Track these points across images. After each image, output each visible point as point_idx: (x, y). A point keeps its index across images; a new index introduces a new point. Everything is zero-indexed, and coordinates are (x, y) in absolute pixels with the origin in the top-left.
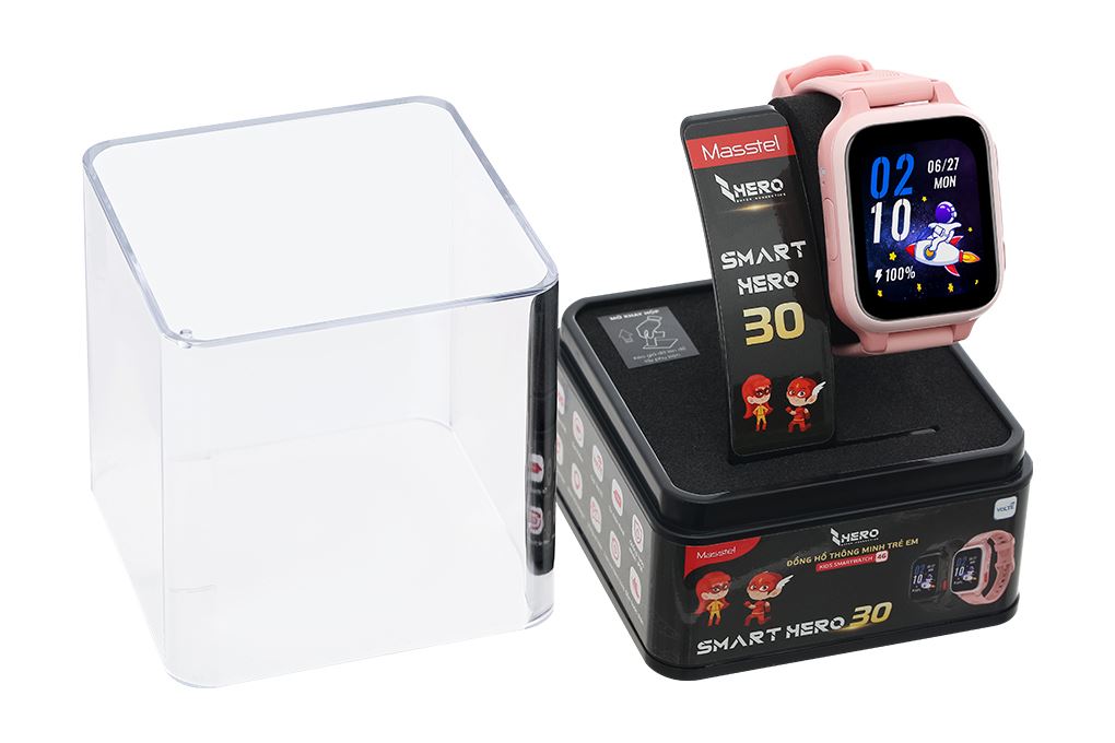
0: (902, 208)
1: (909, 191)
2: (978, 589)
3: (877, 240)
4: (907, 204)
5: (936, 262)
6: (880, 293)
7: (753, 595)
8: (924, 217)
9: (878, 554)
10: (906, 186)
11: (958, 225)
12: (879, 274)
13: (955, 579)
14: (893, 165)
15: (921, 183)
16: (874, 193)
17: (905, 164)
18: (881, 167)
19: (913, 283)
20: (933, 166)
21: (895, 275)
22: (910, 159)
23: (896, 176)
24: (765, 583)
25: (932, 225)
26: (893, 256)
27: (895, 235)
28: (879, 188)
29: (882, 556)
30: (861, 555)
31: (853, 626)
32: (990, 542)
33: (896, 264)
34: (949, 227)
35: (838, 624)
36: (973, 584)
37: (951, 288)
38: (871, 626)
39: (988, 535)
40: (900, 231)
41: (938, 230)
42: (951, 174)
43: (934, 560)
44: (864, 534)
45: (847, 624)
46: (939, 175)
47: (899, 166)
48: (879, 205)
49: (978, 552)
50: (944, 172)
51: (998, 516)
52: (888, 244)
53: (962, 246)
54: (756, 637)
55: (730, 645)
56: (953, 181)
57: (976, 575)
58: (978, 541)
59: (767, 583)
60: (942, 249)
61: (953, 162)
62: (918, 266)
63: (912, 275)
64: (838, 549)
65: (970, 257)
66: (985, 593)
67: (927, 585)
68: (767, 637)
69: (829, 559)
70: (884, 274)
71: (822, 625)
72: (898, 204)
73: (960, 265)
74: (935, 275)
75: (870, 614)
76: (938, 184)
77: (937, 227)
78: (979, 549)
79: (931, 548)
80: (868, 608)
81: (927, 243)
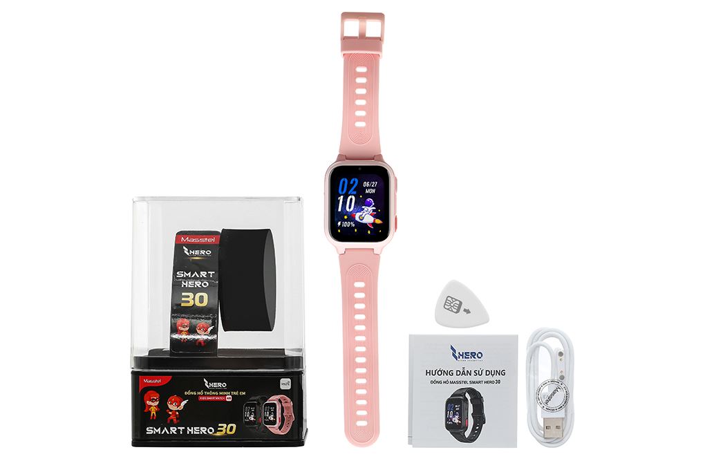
0: (351, 199)
1: (355, 193)
2: (277, 425)
3: (340, 210)
4: (353, 198)
5: (364, 221)
6: (339, 231)
7: (170, 407)
8: (360, 203)
9: (227, 396)
10: (354, 190)
11: (374, 208)
12: (339, 223)
13: (265, 418)
14: (349, 181)
15: (360, 191)
16: (340, 192)
17: (354, 182)
18: (344, 182)
19: (353, 228)
20: (366, 184)
21: (346, 224)
22: (356, 180)
23: (350, 187)
24: (175, 401)
25: (363, 207)
26: (346, 217)
27: (348, 209)
28: (343, 190)
29: (229, 398)
30: (219, 396)
31: (218, 434)
32: (280, 400)
33: (347, 220)
34: (371, 209)
35: (210, 431)
36: (274, 423)
37: (369, 232)
38: (226, 436)
39: (279, 397)
40: (350, 208)
41: (366, 209)
42: (373, 188)
43: (253, 405)
44: (220, 384)
45: (215, 432)
46: (368, 188)
47: (352, 183)
48: (342, 197)
49: (274, 405)
50: (370, 187)
51: (282, 387)
52: (344, 211)
53: (375, 216)
54: (173, 430)
55: (161, 432)
56: (374, 191)
57: (275, 417)
58: (274, 399)
59: (177, 402)
60: (367, 217)
61: (375, 184)
62: (356, 222)
63: (354, 225)
64: (208, 390)
65: (378, 221)
66: (280, 428)
67: (252, 419)
68: (178, 431)
69: (204, 395)
70: (341, 223)
71: (203, 430)
72: (350, 197)
73: (374, 224)
74: (363, 227)
75: (226, 429)
76: (367, 192)
77: (366, 208)
78: (275, 404)
79: (252, 398)
80: (225, 425)
81: (361, 214)
